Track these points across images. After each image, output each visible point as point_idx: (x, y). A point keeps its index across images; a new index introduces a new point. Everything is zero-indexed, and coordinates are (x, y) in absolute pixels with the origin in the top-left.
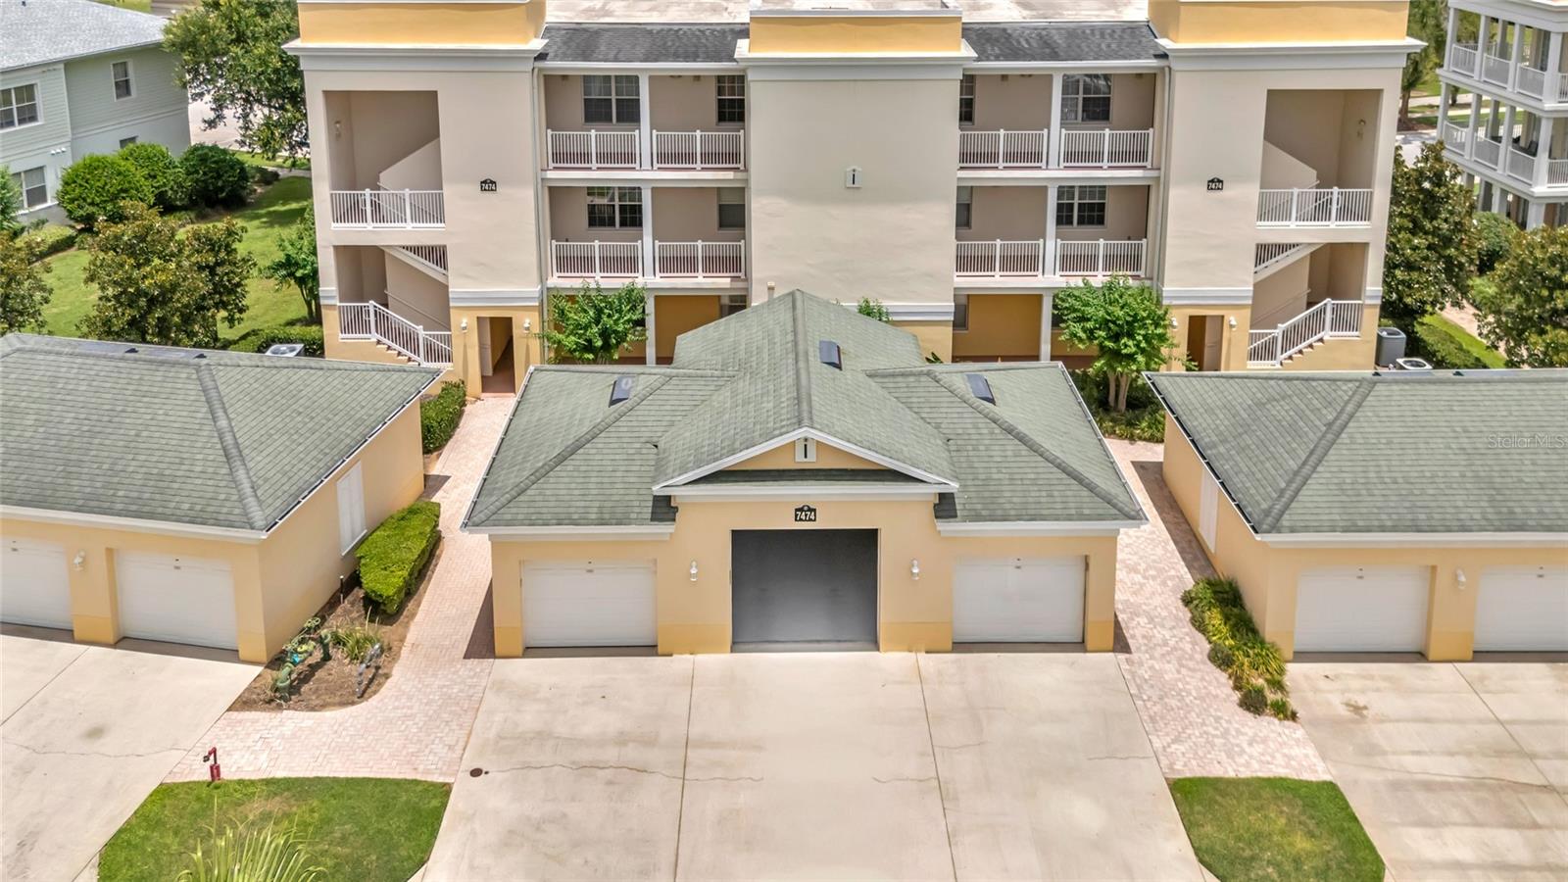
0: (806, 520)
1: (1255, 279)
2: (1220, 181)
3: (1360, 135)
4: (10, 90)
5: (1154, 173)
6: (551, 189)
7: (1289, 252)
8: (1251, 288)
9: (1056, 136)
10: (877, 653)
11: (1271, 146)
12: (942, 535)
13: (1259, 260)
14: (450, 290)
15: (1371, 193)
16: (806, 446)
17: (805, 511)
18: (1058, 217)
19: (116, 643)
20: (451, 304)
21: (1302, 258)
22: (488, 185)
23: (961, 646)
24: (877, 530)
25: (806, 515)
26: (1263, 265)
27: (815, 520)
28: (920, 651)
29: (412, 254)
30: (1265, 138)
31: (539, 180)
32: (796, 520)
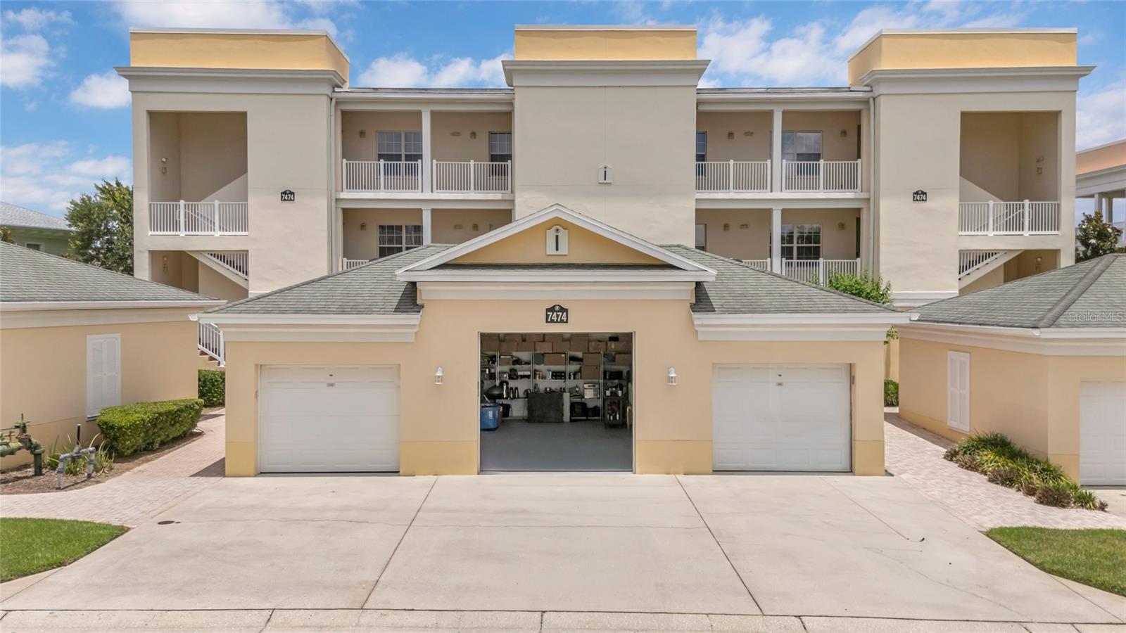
0: (557, 322)
1: (959, 284)
2: (924, 193)
3: (1039, 171)
5: (864, 195)
6: (345, 211)
8: (958, 292)
9: (779, 164)
10: (633, 474)
11: (965, 181)
12: (701, 337)
13: (962, 269)
14: (250, 292)
15: (1059, 205)
16: (557, 236)
17: (557, 312)
21: (999, 267)
22: (288, 195)
23: (721, 472)
24: (631, 334)
25: (558, 316)
26: (966, 273)
27: (567, 322)
28: (679, 473)
29: (218, 261)
30: (960, 175)
31: (334, 201)
32: (547, 322)
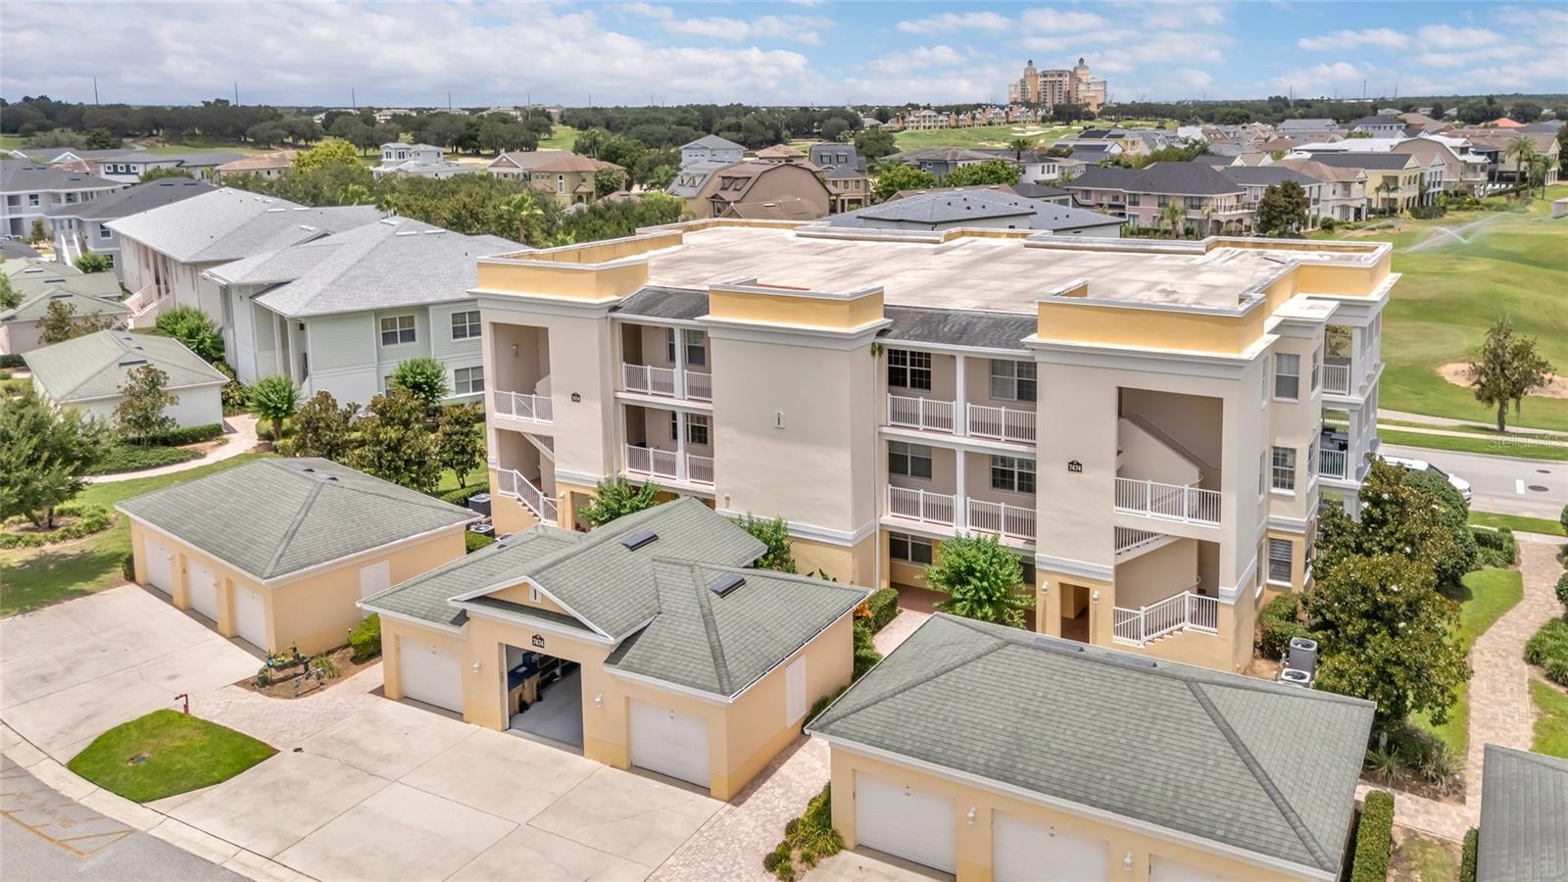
0: (538, 646)
1: (1116, 560)
2: (1079, 464)
4: (465, 313)
6: (626, 405)
7: (1148, 540)
8: (1113, 568)
9: (962, 408)
10: (581, 758)
13: (1118, 544)
14: (556, 469)
15: (1220, 496)
17: (538, 639)
18: (994, 480)
19: (233, 637)
20: (557, 479)
22: (576, 397)
23: (635, 768)
25: (538, 642)
26: (1122, 550)
27: (544, 647)
28: (607, 764)
29: (537, 441)
32: (533, 645)
